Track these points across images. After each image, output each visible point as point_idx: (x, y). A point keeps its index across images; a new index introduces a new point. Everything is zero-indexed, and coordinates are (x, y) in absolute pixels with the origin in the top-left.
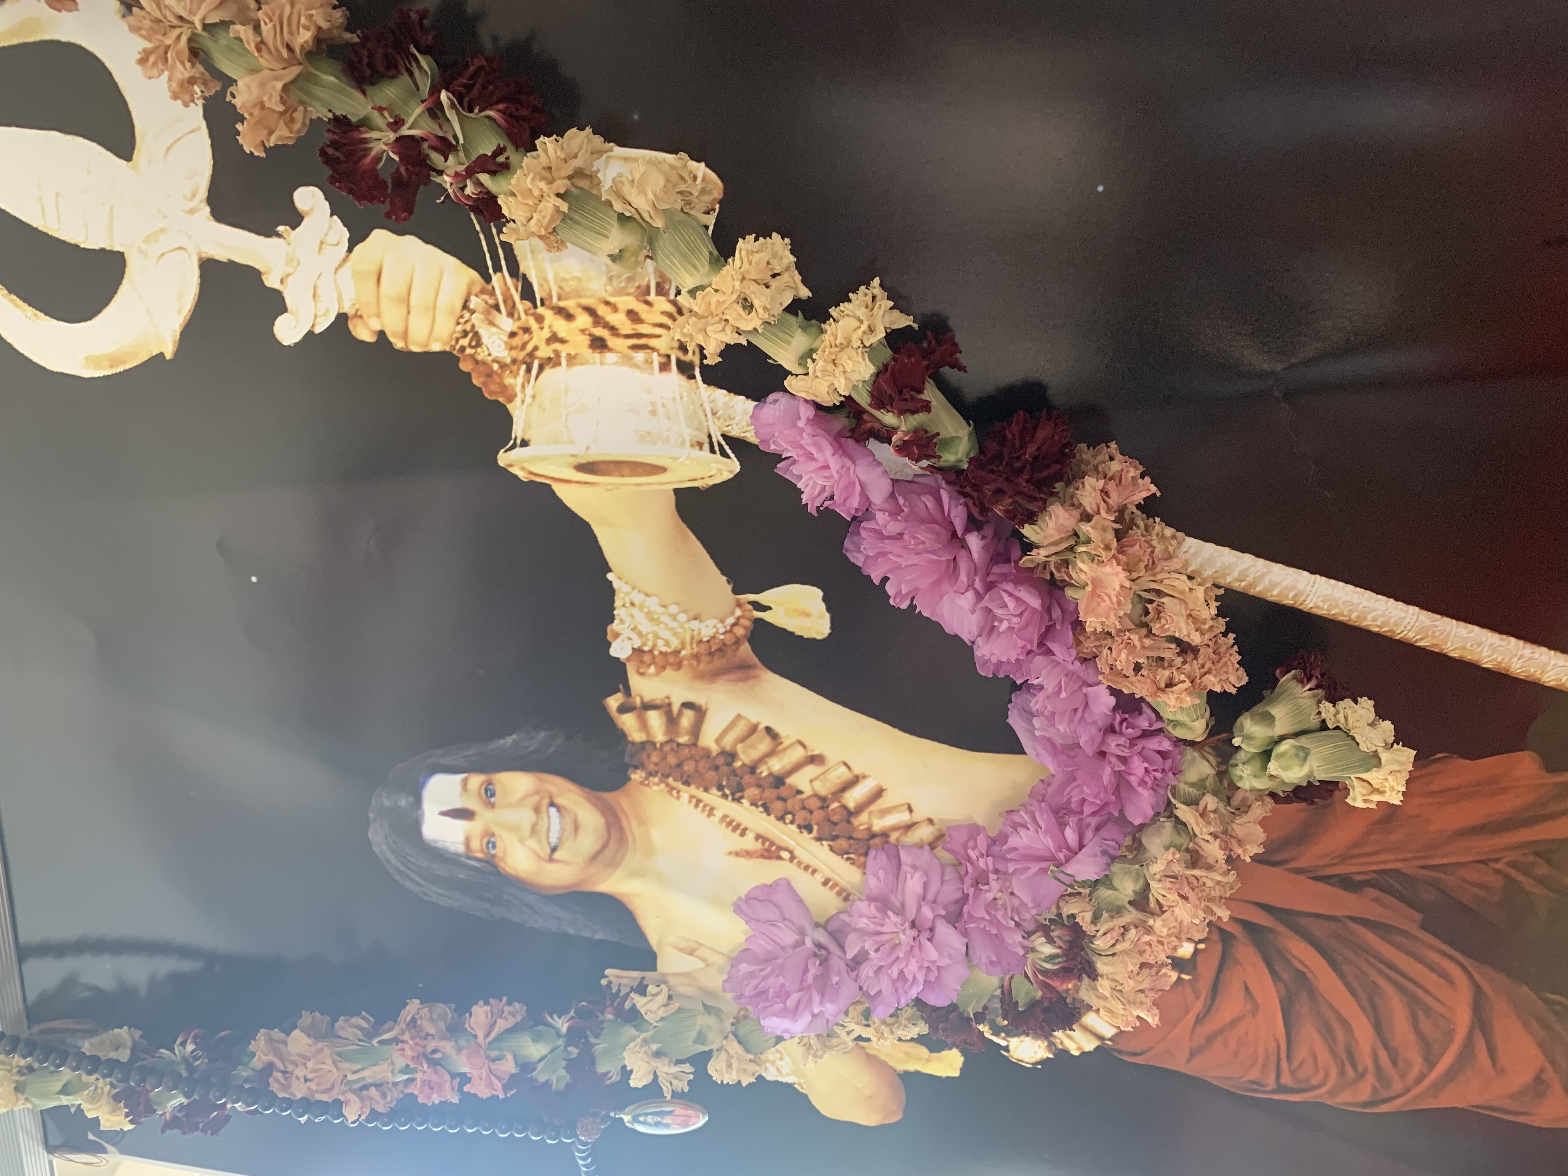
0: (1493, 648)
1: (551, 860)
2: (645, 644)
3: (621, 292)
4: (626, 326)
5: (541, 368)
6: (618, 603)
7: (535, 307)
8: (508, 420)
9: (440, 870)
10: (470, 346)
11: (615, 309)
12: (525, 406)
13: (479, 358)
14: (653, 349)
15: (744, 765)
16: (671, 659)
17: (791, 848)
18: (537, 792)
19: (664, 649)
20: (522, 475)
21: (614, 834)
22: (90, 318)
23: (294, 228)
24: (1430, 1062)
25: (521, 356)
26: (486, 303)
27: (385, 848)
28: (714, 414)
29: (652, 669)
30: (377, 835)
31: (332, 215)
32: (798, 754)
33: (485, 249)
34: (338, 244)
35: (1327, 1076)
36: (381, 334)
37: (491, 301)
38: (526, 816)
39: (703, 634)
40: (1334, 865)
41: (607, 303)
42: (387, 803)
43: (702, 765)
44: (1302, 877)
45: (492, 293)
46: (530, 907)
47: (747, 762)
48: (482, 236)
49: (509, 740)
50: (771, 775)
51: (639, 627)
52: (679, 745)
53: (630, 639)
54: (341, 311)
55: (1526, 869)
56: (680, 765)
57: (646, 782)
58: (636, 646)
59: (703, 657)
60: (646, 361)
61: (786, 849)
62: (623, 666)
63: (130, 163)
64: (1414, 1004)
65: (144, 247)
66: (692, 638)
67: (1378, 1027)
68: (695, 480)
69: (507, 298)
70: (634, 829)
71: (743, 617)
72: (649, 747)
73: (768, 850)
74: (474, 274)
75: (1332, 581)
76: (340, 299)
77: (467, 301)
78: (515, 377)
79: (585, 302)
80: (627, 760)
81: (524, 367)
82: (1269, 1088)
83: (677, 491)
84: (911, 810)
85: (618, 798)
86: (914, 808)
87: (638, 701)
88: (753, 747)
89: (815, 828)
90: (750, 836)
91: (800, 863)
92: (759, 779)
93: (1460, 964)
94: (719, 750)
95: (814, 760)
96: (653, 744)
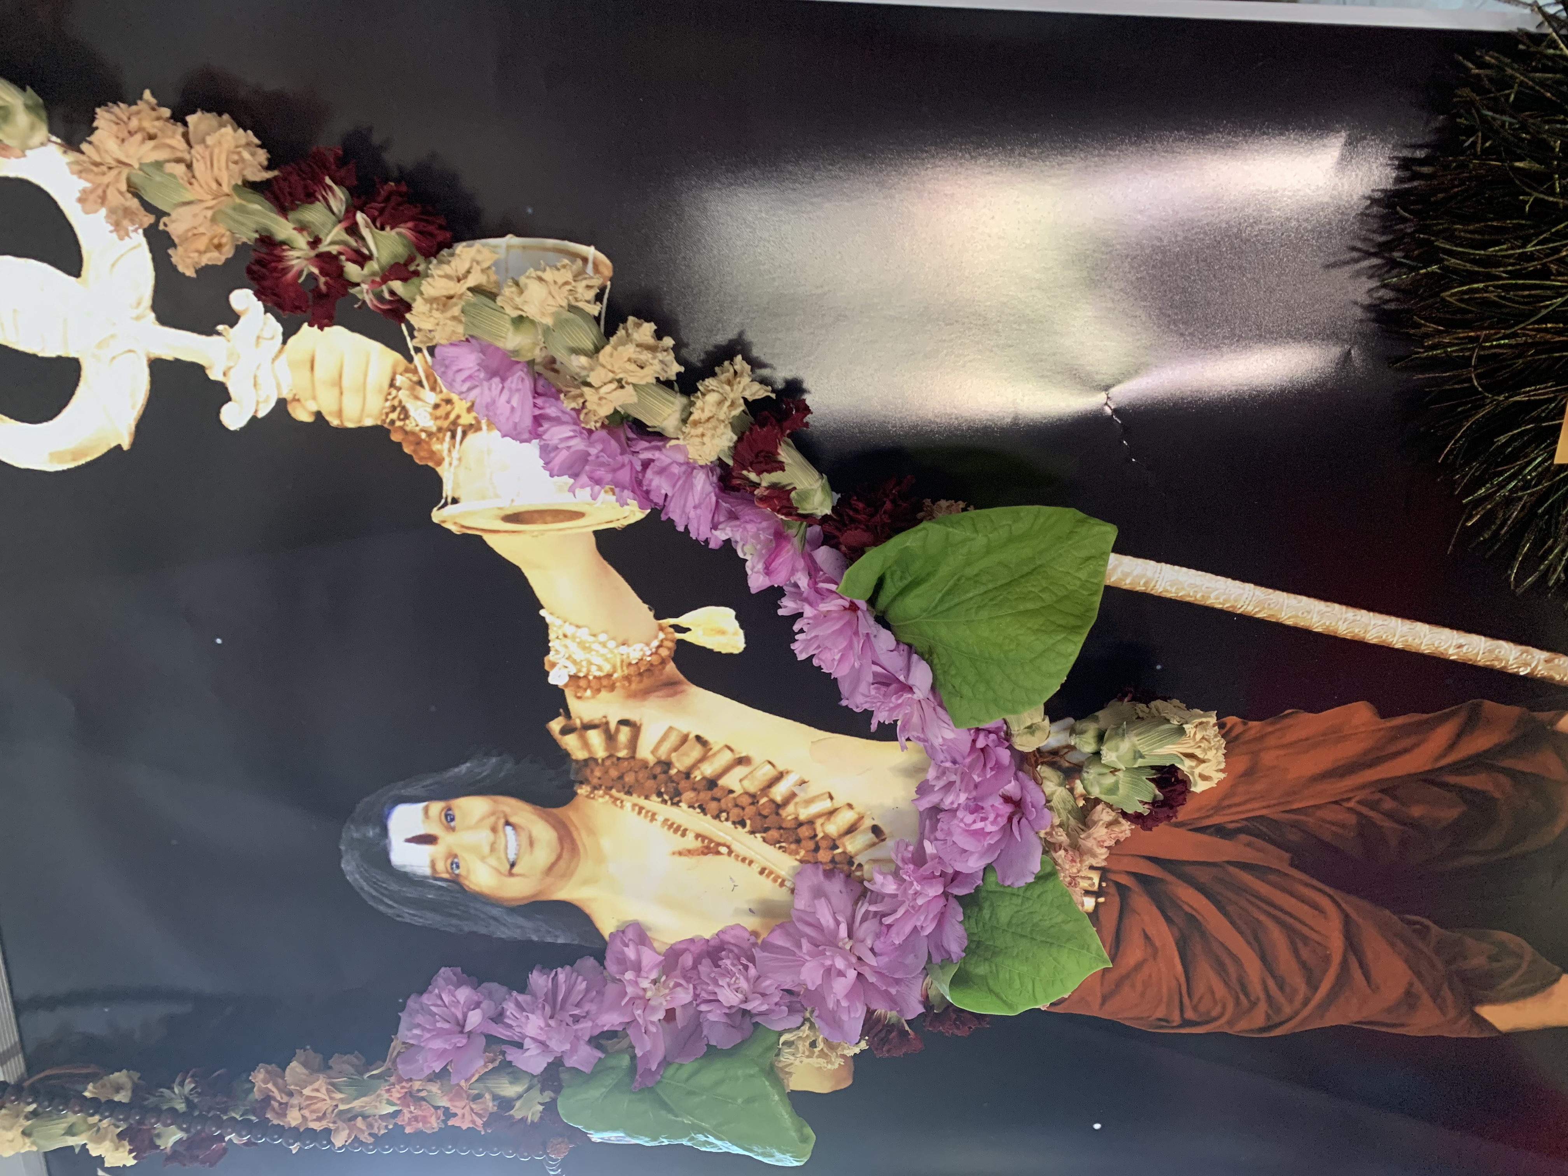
0: (1322, 614)
1: (511, 874)
6: (552, 636)
8: (439, 481)
9: (411, 892)
10: (399, 419)
12: (452, 469)
13: (408, 428)
15: (679, 771)
16: (605, 682)
17: (728, 843)
18: (493, 813)
19: (598, 674)
20: (455, 529)
21: (566, 845)
22: (51, 419)
23: (232, 326)
24: (1313, 985)
25: (445, 424)
26: (411, 380)
27: (357, 876)
29: (589, 693)
30: (349, 866)
31: (266, 312)
32: (727, 757)
34: (272, 338)
35: (1224, 1007)
37: (415, 379)
38: (484, 837)
39: (631, 657)
40: (1208, 817)
42: (356, 835)
43: (641, 775)
44: (1182, 831)
45: (415, 371)
46: (495, 919)
47: (682, 769)
49: (464, 768)
50: (704, 778)
51: (574, 656)
52: (619, 759)
53: (566, 667)
54: (282, 397)
55: (1373, 805)
56: (621, 777)
57: (592, 796)
58: (572, 674)
59: (634, 678)
61: (724, 845)
63: (79, 279)
64: (1291, 933)
65: (97, 353)
66: (622, 661)
67: (1263, 958)
68: (611, 522)
69: (429, 375)
70: (583, 839)
71: (666, 639)
72: (591, 762)
73: (708, 847)
74: (397, 356)
75: (1177, 568)
76: (278, 386)
77: (393, 380)
78: (442, 443)
81: (449, 434)
82: (1175, 1024)
84: (831, 798)
85: (568, 813)
86: (833, 795)
87: (578, 722)
88: (686, 754)
89: (748, 822)
90: (690, 836)
91: (737, 856)
92: (694, 783)
93: (1330, 896)
94: (655, 760)
95: (742, 761)
96: (595, 760)
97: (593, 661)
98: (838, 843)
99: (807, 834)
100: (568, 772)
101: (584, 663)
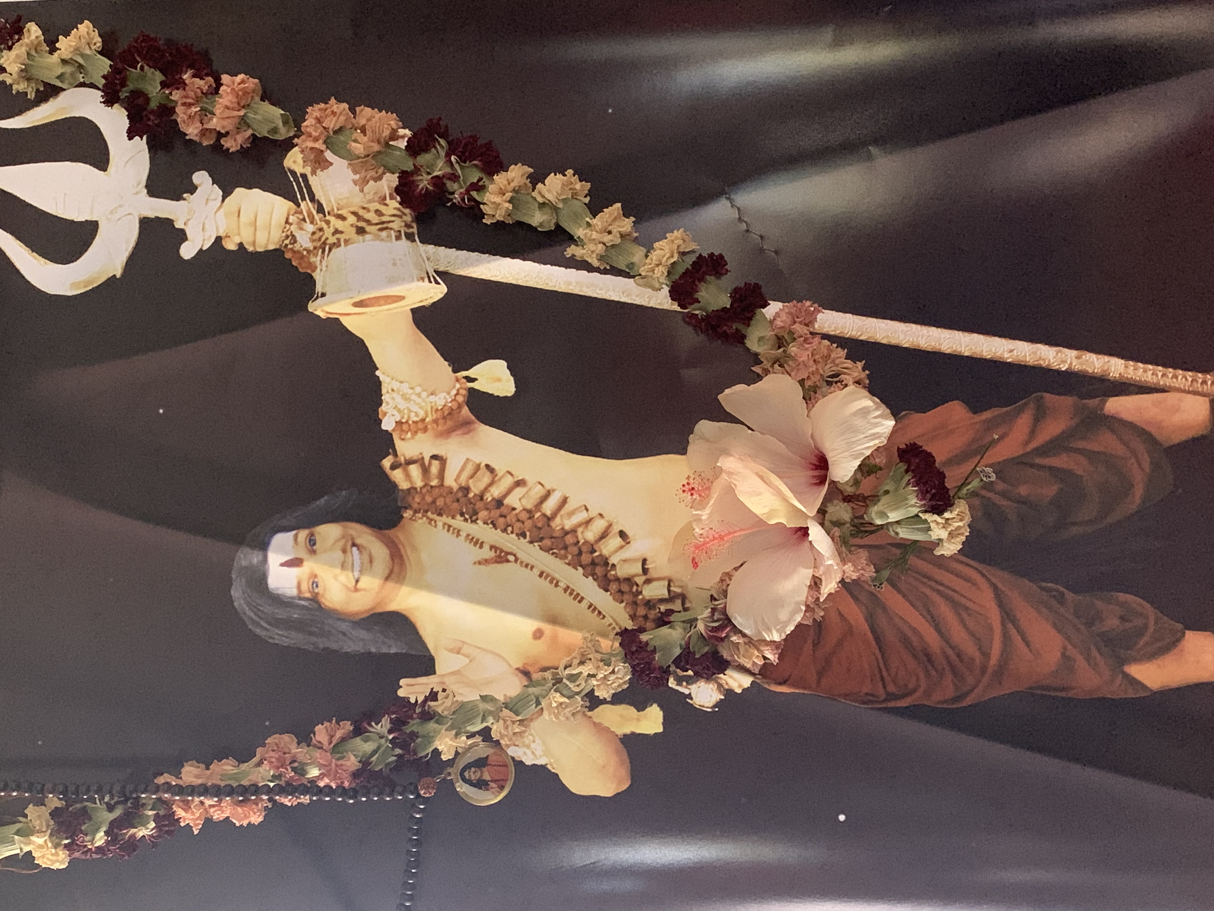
1: (356, 590)
2: (403, 418)
3: (370, 201)
4: (375, 219)
5: (330, 250)
6: (384, 391)
7: (325, 216)
8: (313, 283)
9: (281, 614)
10: (290, 244)
11: (368, 210)
12: (322, 273)
13: (296, 249)
14: (391, 229)
15: (475, 495)
16: (420, 425)
17: (514, 552)
18: (343, 537)
19: (416, 419)
20: (323, 315)
21: (396, 561)
22: (76, 261)
23: (192, 194)
25: (318, 244)
26: (298, 218)
27: (242, 602)
28: (428, 259)
29: (409, 435)
30: (237, 593)
31: (213, 184)
32: (508, 481)
33: (296, 189)
35: (918, 679)
36: (241, 245)
37: (301, 217)
39: (438, 404)
41: (364, 208)
42: (244, 563)
43: (448, 499)
45: (301, 213)
47: (477, 492)
48: (294, 183)
49: (322, 501)
50: (493, 499)
51: (399, 407)
52: (432, 487)
53: (393, 415)
54: (219, 235)
56: (434, 502)
57: (414, 518)
58: (397, 420)
59: (440, 421)
60: (388, 236)
61: (511, 554)
62: (391, 434)
63: (106, 173)
65: (109, 216)
66: (432, 408)
68: (422, 301)
69: (310, 214)
70: (409, 554)
71: (461, 388)
72: (412, 491)
73: (499, 556)
74: (291, 203)
76: (217, 228)
77: (287, 219)
78: (316, 257)
79: (352, 209)
80: (399, 504)
81: (320, 251)
83: (413, 311)
84: (587, 510)
85: (395, 533)
86: (589, 507)
87: (402, 460)
88: (479, 480)
89: (528, 534)
90: (486, 547)
91: (522, 563)
92: (486, 504)
93: (976, 569)
94: (458, 487)
95: (520, 483)
96: (416, 489)
97: (412, 409)
98: (595, 547)
99: (571, 541)
100: (396, 500)
101: (406, 411)
